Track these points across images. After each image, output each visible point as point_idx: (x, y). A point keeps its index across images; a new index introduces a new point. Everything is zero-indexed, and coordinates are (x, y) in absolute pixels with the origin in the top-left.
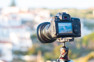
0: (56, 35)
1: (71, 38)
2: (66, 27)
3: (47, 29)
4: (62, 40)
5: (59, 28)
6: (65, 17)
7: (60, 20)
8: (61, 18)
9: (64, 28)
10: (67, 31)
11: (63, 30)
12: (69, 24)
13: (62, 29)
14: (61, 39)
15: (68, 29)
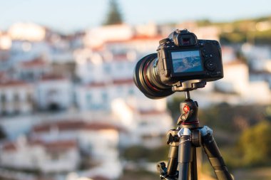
0: (168, 76)
1: (198, 81)
2: (188, 59)
3: (155, 67)
4: (181, 86)
5: (174, 62)
6: (185, 40)
7: (176, 46)
8: (176, 41)
9: (185, 62)
10: (190, 67)
11: (181, 67)
12: (195, 54)
13: (181, 64)
14: (178, 84)
15: (193, 62)
